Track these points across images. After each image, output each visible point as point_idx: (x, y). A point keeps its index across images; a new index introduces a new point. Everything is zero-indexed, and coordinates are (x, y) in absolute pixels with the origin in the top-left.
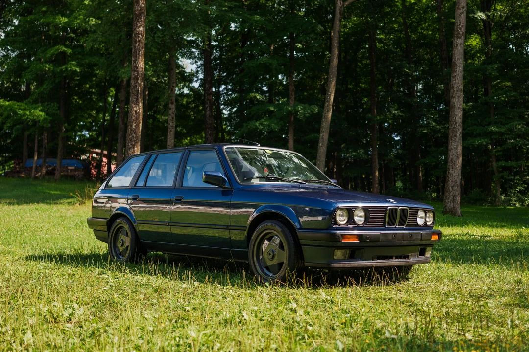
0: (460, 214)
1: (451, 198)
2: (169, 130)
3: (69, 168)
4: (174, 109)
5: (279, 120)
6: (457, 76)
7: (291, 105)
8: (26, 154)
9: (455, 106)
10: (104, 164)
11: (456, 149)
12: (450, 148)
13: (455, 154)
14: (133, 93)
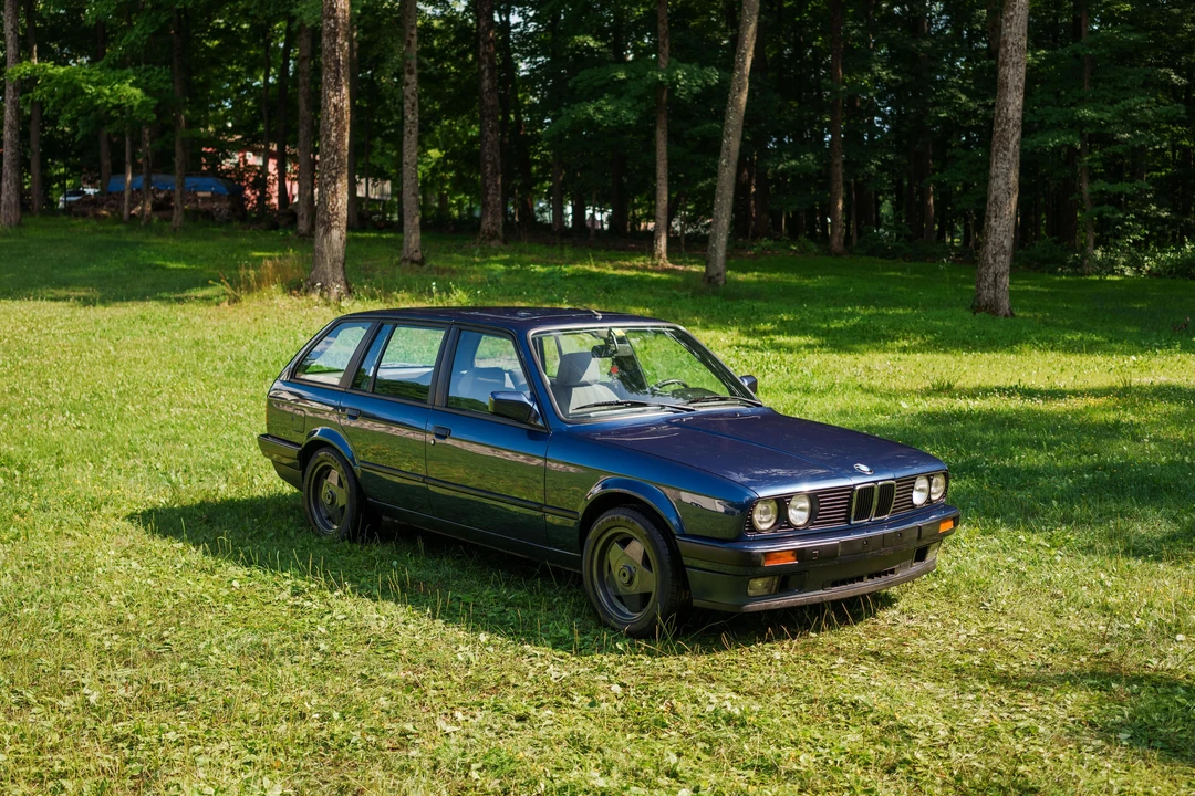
0: (1008, 312)
1: (990, 279)
2: (406, 130)
3: (200, 194)
4: (415, 85)
5: (636, 101)
6: (1015, 18)
7: (662, 66)
8: (106, 162)
9: (1007, 83)
10: (272, 178)
11: (1007, 176)
12: (993, 174)
13: (1003, 187)
14: (329, 67)
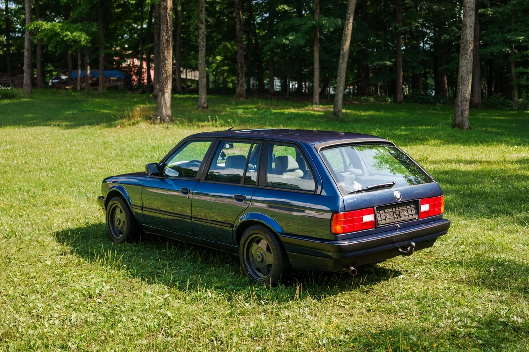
0: (468, 127)
1: (460, 113)
3: (112, 78)
4: (204, 29)
7: (317, 18)
10: (145, 70)
11: (467, 66)
14: (164, 23)
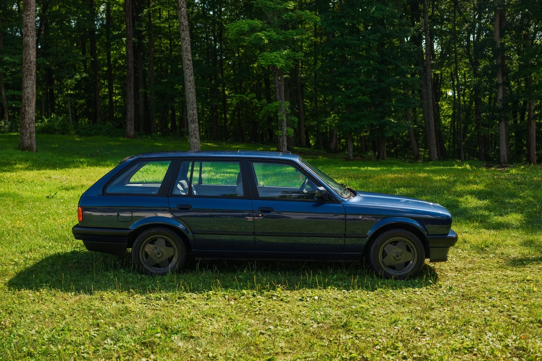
1: (28, 135)
6: (31, 15)
11: (32, 87)
12: (25, 86)
13: (31, 92)
